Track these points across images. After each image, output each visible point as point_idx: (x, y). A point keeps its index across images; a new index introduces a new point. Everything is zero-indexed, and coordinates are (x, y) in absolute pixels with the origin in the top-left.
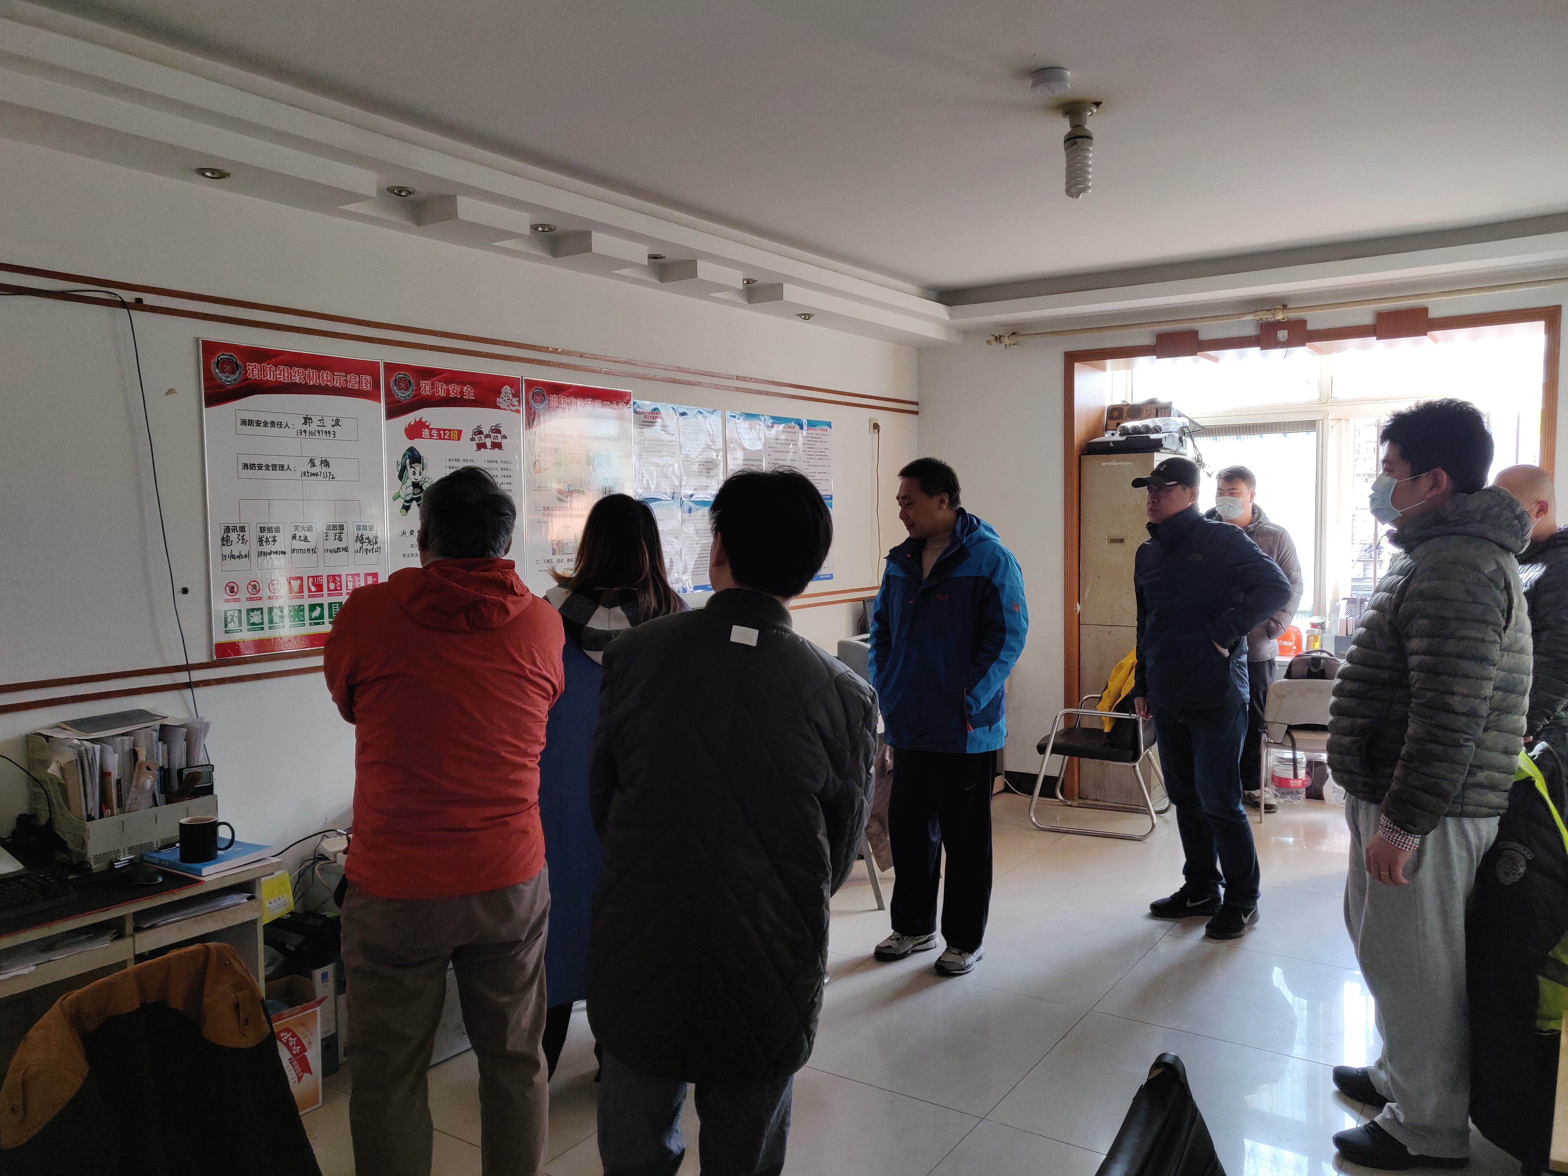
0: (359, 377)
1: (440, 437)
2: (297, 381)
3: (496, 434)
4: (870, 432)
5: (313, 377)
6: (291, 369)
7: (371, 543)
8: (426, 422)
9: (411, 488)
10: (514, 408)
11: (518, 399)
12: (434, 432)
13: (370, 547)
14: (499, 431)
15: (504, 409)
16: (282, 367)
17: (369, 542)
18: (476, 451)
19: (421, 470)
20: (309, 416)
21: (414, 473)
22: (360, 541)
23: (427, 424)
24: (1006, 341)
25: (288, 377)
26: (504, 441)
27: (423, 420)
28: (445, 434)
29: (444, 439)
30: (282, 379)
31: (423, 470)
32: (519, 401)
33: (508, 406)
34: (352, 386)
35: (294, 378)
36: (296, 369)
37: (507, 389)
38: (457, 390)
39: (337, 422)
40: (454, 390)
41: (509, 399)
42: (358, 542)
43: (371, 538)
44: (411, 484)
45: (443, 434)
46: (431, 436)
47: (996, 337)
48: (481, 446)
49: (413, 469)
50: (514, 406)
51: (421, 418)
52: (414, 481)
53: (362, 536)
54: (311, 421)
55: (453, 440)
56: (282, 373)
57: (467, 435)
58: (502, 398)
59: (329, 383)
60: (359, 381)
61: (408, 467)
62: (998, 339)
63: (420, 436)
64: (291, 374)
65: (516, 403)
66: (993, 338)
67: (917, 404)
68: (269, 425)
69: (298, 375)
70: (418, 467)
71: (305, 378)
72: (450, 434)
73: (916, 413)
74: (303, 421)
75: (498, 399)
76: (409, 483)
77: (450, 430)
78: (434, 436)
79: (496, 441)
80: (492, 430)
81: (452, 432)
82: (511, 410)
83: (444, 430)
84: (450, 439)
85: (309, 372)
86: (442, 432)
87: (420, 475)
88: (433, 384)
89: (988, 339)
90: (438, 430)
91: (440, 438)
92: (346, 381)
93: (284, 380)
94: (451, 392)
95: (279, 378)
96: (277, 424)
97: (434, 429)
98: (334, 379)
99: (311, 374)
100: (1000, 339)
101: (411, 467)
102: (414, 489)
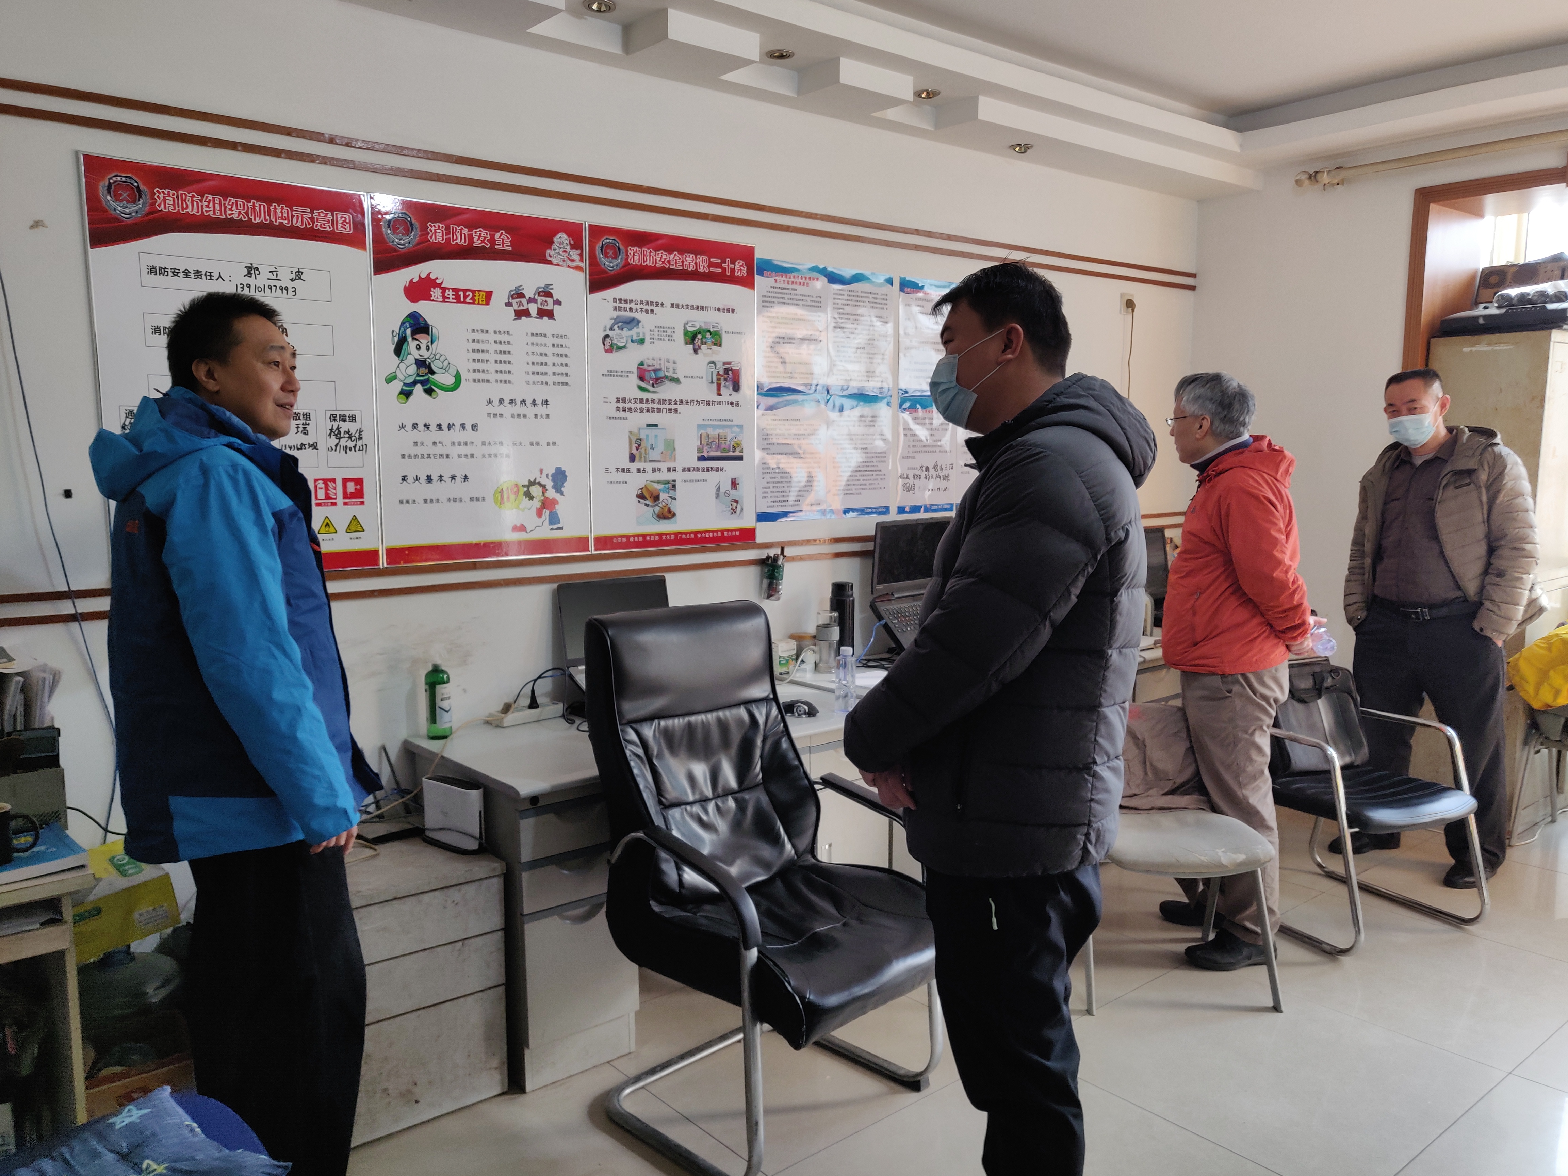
0: (333, 215)
1: (458, 299)
2: (235, 216)
3: (544, 299)
4: (1120, 313)
5: (260, 213)
6: (225, 200)
7: (353, 438)
8: (437, 278)
9: (414, 367)
10: (573, 264)
11: (579, 252)
12: (450, 294)
13: (350, 444)
14: (550, 295)
15: (558, 265)
16: (210, 197)
17: (350, 437)
18: (515, 320)
19: (430, 344)
20: (255, 266)
21: (419, 348)
22: (336, 435)
23: (438, 281)
24: (1325, 178)
25: (220, 210)
26: (557, 309)
27: (433, 277)
28: (466, 297)
29: (465, 302)
30: (211, 213)
31: (432, 343)
32: (581, 255)
33: (564, 261)
34: (321, 226)
35: (230, 212)
36: (234, 200)
37: (562, 238)
38: (485, 238)
39: (299, 275)
40: (480, 236)
41: (565, 252)
42: (333, 437)
43: (353, 431)
44: (414, 362)
45: (461, 296)
46: (445, 299)
47: (1310, 176)
48: (522, 314)
49: (417, 342)
50: (573, 261)
51: (429, 274)
52: (418, 357)
53: (338, 428)
54: (257, 272)
55: (479, 304)
56: (211, 205)
57: (500, 297)
58: (555, 250)
59: (285, 222)
60: (333, 220)
61: (410, 339)
62: (1313, 177)
63: (428, 298)
64: (225, 207)
65: (577, 258)
66: (1304, 177)
67: (1194, 276)
68: (192, 275)
69: (237, 208)
70: (424, 340)
71: (247, 213)
72: (474, 296)
73: (1193, 288)
74: (246, 272)
75: (549, 251)
76: (411, 359)
77: (473, 291)
78: (449, 298)
79: (545, 307)
80: (539, 293)
81: (477, 294)
82: (569, 267)
83: (465, 291)
84: (473, 303)
85: (254, 205)
86: (461, 293)
87: (428, 349)
88: (447, 228)
89: (1298, 178)
90: (456, 291)
91: (459, 301)
92: (312, 219)
93: (214, 214)
94: (475, 240)
95: (207, 212)
96: (205, 275)
97: (448, 289)
98: (293, 216)
99: (257, 208)
100: (1315, 176)
101: (414, 339)
102: (418, 368)
